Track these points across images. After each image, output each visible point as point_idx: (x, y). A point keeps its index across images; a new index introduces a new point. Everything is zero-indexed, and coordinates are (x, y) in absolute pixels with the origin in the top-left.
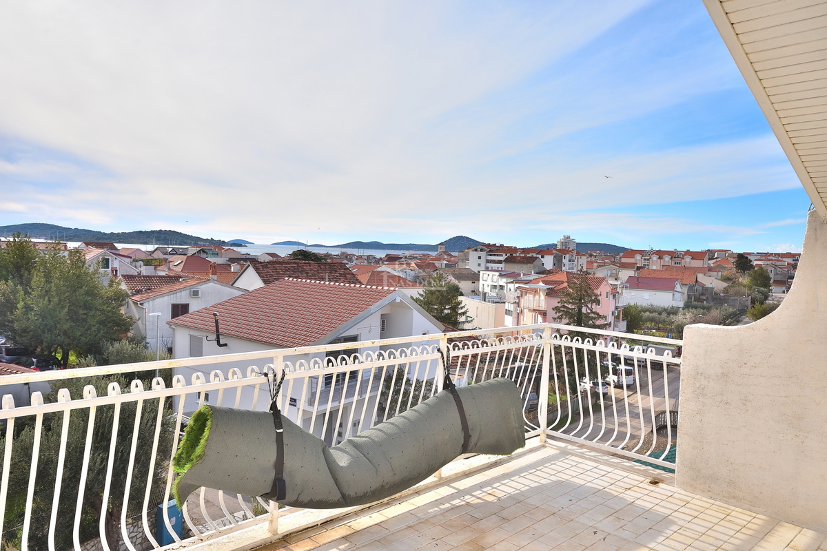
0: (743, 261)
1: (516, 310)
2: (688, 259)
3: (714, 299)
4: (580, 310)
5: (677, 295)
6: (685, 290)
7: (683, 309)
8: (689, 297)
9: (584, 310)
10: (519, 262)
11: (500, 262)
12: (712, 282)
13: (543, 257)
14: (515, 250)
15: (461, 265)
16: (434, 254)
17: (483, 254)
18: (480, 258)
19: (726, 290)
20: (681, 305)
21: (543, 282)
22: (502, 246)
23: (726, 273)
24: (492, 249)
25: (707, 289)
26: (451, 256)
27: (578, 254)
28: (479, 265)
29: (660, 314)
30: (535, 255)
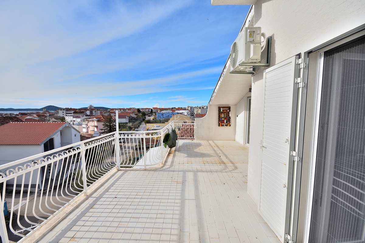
0: (139, 110)
1: (86, 127)
2: (127, 110)
3: (135, 120)
4: (110, 124)
5: (127, 119)
6: (128, 118)
7: (129, 122)
8: (129, 120)
9: (111, 125)
10: (79, 113)
11: (71, 113)
12: (133, 115)
13: (86, 111)
14: (76, 109)
15: (56, 115)
16: (41, 112)
17: (64, 111)
18: (63, 112)
19: (137, 117)
20: (128, 121)
21: (95, 118)
22: (71, 108)
23: (136, 113)
24: (68, 110)
25: (133, 117)
26: (49, 112)
27: (97, 110)
28: (63, 115)
29: (124, 124)
30: (83, 111)
